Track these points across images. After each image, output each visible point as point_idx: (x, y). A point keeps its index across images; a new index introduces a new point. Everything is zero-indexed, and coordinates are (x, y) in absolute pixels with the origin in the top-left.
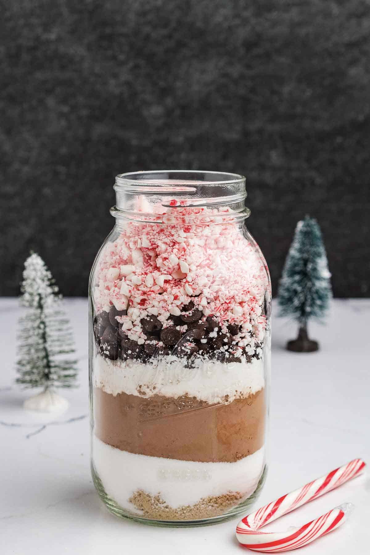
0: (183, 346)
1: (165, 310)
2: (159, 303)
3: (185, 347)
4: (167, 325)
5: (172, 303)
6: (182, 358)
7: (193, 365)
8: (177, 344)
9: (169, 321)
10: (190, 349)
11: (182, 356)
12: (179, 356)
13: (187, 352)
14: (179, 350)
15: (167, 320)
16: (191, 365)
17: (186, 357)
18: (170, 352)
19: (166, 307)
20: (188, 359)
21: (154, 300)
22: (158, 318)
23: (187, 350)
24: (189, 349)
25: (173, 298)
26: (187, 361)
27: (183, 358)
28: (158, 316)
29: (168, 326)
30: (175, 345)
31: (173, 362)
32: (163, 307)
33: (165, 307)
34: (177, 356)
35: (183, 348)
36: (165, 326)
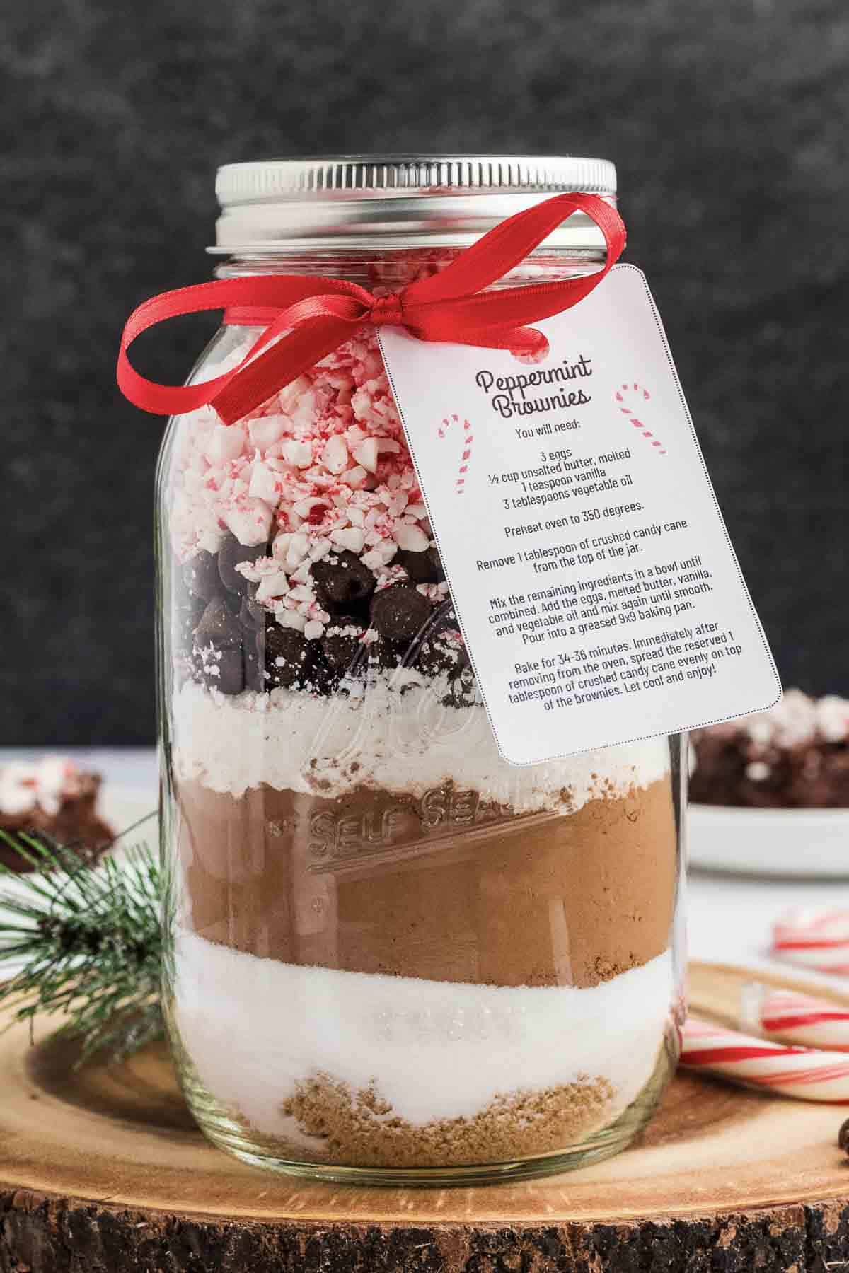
0: (438, 640)
1: (383, 533)
2: (366, 515)
3: (444, 643)
4: (388, 579)
5: (403, 515)
6: (434, 674)
7: (467, 697)
8: (420, 633)
9: (394, 569)
10: (457, 650)
11: (436, 669)
12: (426, 668)
13: (450, 658)
14: (426, 653)
15: (389, 565)
16: (461, 697)
17: (445, 673)
18: (399, 658)
19: (386, 524)
20: (452, 677)
21: (351, 505)
22: (361, 559)
23: (448, 653)
24: (454, 649)
25: (405, 499)
26: (450, 686)
27: (437, 676)
28: (361, 554)
29: (392, 581)
30: (413, 639)
31: (410, 689)
32: (376, 527)
33: (384, 526)
34: (421, 670)
35: (437, 646)
36: (382, 582)
